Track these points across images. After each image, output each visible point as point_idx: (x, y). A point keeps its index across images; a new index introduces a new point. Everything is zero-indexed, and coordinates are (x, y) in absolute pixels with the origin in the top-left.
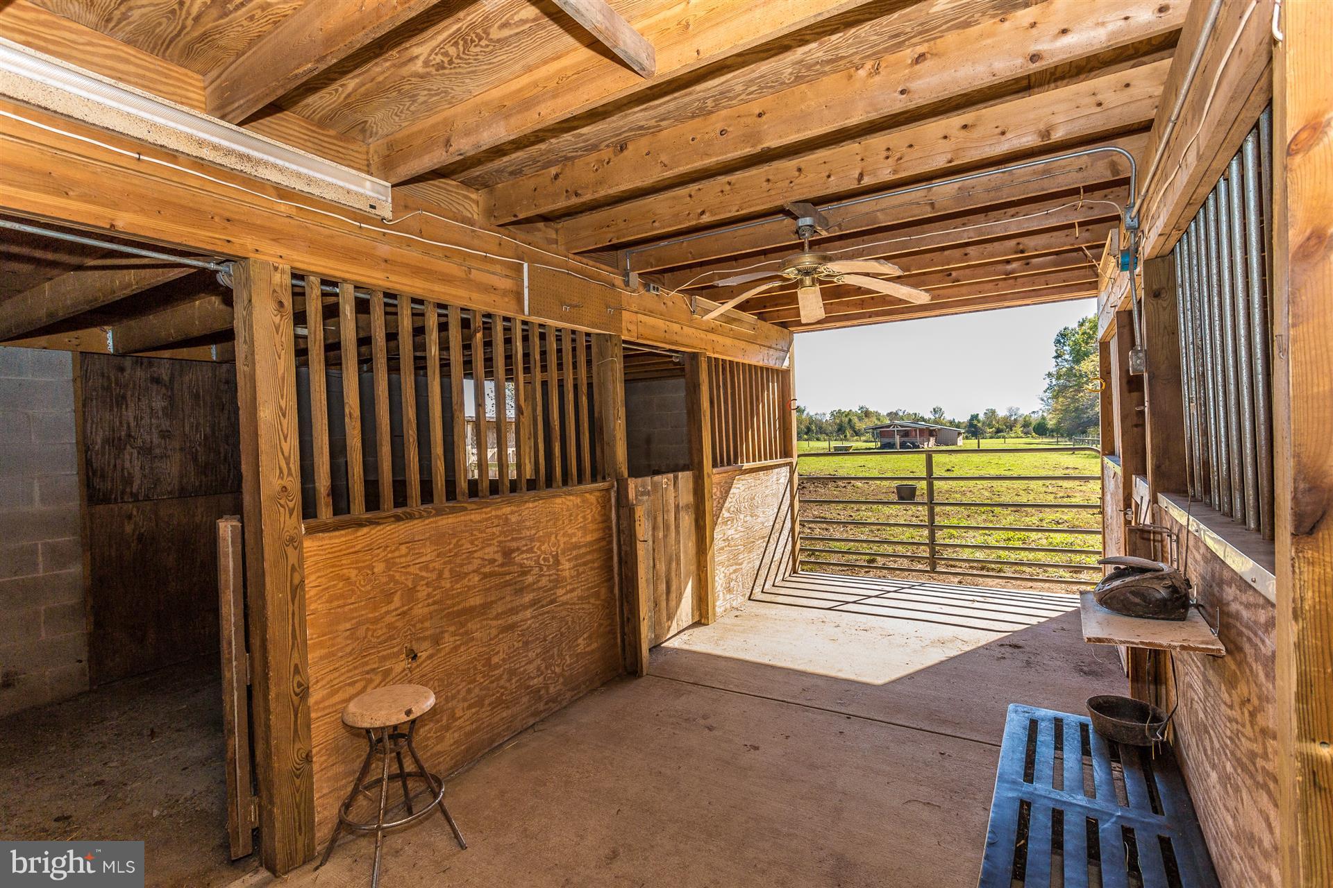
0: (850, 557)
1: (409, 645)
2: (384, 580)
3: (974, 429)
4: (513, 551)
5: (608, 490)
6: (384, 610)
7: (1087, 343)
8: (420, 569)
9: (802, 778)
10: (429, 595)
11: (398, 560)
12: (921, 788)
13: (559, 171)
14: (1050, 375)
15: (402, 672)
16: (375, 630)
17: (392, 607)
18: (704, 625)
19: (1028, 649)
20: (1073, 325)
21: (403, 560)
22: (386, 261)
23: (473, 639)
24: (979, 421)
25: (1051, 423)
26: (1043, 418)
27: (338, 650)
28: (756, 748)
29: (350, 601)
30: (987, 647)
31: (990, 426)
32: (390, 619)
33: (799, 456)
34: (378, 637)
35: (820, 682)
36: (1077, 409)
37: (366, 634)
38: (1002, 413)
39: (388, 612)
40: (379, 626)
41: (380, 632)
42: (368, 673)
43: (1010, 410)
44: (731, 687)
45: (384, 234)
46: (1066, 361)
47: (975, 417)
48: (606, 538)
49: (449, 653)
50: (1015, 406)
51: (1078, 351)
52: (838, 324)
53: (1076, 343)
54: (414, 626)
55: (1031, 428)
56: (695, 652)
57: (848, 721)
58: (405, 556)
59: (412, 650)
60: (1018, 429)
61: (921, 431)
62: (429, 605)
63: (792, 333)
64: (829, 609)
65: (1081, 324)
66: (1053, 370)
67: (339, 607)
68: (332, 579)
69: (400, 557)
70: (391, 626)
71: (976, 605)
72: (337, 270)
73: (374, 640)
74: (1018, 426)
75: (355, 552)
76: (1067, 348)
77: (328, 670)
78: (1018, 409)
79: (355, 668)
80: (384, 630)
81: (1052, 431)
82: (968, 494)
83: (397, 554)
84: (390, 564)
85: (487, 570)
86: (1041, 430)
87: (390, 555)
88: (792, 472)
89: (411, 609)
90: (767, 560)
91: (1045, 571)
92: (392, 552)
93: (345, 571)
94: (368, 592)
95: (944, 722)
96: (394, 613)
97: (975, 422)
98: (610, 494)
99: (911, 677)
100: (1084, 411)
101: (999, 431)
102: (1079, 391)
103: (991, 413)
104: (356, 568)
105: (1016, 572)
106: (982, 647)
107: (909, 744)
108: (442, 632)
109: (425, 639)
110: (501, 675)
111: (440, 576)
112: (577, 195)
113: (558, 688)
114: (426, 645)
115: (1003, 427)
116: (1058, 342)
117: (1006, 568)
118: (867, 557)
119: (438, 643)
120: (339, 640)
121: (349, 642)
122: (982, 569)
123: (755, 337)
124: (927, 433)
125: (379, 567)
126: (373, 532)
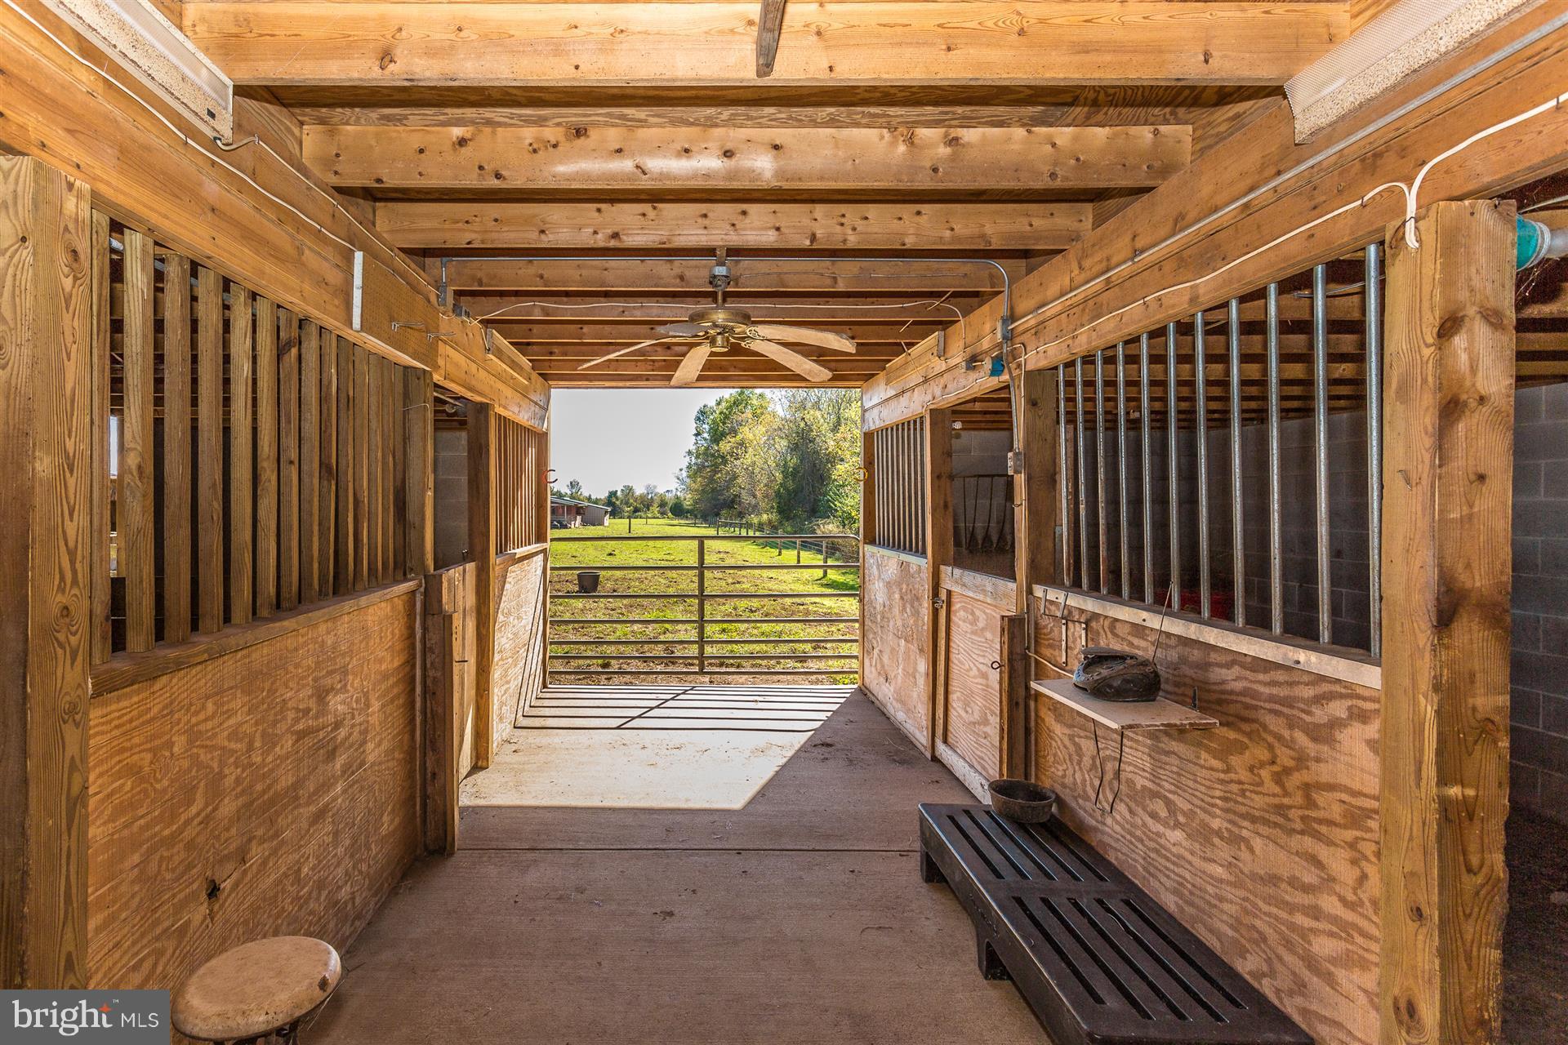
0: (581, 662)
1: (209, 873)
2: (186, 764)
3: (614, 506)
4: (328, 692)
5: (413, 592)
6: (183, 818)
7: (724, 423)
8: (229, 739)
9: (747, 935)
10: (238, 781)
11: (202, 727)
12: (862, 913)
13: (468, 136)
14: (690, 453)
15: (202, 923)
16: (170, 858)
17: (194, 810)
18: (483, 768)
19: (839, 746)
20: (712, 403)
21: (210, 725)
22: (213, 210)
23: (283, 842)
24: (617, 499)
25: (687, 504)
26: (678, 498)
27: (120, 910)
28: (671, 914)
29: (141, 812)
30: (803, 749)
31: (627, 504)
32: (189, 833)
33: (552, 540)
34: (173, 870)
35: (679, 818)
36: (713, 490)
37: (160, 866)
38: (639, 490)
39: (188, 822)
40: (175, 850)
41: (177, 859)
42: (157, 939)
43: (648, 487)
44: (581, 844)
45: (213, 163)
46: (705, 439)
47: (613, 494)
48: (410, 662)
49: (257, 873)
50: (652, 483)
51: (716, 430)
52: (607, 384)
53: (714, 421)
54: (217, 838)
55: (667, 509)
56: (499, 807)
57: (741, 857)
58: (213, 717)
59: (213, 881)
60: (655, 509)
61: (569, 507)
62: (237, 797)
63: (550, 387)
64: (618, 728)
65: (719, 404)
66: (693, 448)
67: (125, 827)
68: (119, 776)
69: (206, 720)
70: (190, 846)
71: (760, 705)
72: (152, 209)
73: (168, 876)
74: (656, 505)
75: (152, 719)
76: (706, 426)
77: (106, 950)
78: (655, 487)
79: (143, 935)
80: (183, 855)
81: (688, 511)
82: (646, 582)
83: (202, 716)
84: (193, 735)
85: (300, 726)
86: (678, 510)
87: (194, 720)
88: (546, 560)
89: (215, 809)
90: (526, 675)
91: (778, 663)
92: (197, 713)
93: (136, 757)
94: (165, 790)
95: (828, 837)
96: (196, 822)
97: (614, 500)
98: (415, 597)
99: (762, 794)
100: (720, 492)
101: (636, 510)
102: (716, 472)
103: (629, 490)
104: (150, 750)
105: (753, 666)
106: (800, 750)
107: (816, 868)
108: (250, 840)
109: (227, 857)
110: (310, 893)
111: (250, 748)
112: (498, 176)
113: (364, 895)
114: (230, 866)
115: (641, 506)
116: (698, 419)
117: (743, 662)
118: (600, 661)
119: (244, 861)
120: (123, 888)
121: (137, 888)
122: (721, 665)
123: (526, 388)
124: (574, 511)
125: (180, 743)
126: (175, 681)
